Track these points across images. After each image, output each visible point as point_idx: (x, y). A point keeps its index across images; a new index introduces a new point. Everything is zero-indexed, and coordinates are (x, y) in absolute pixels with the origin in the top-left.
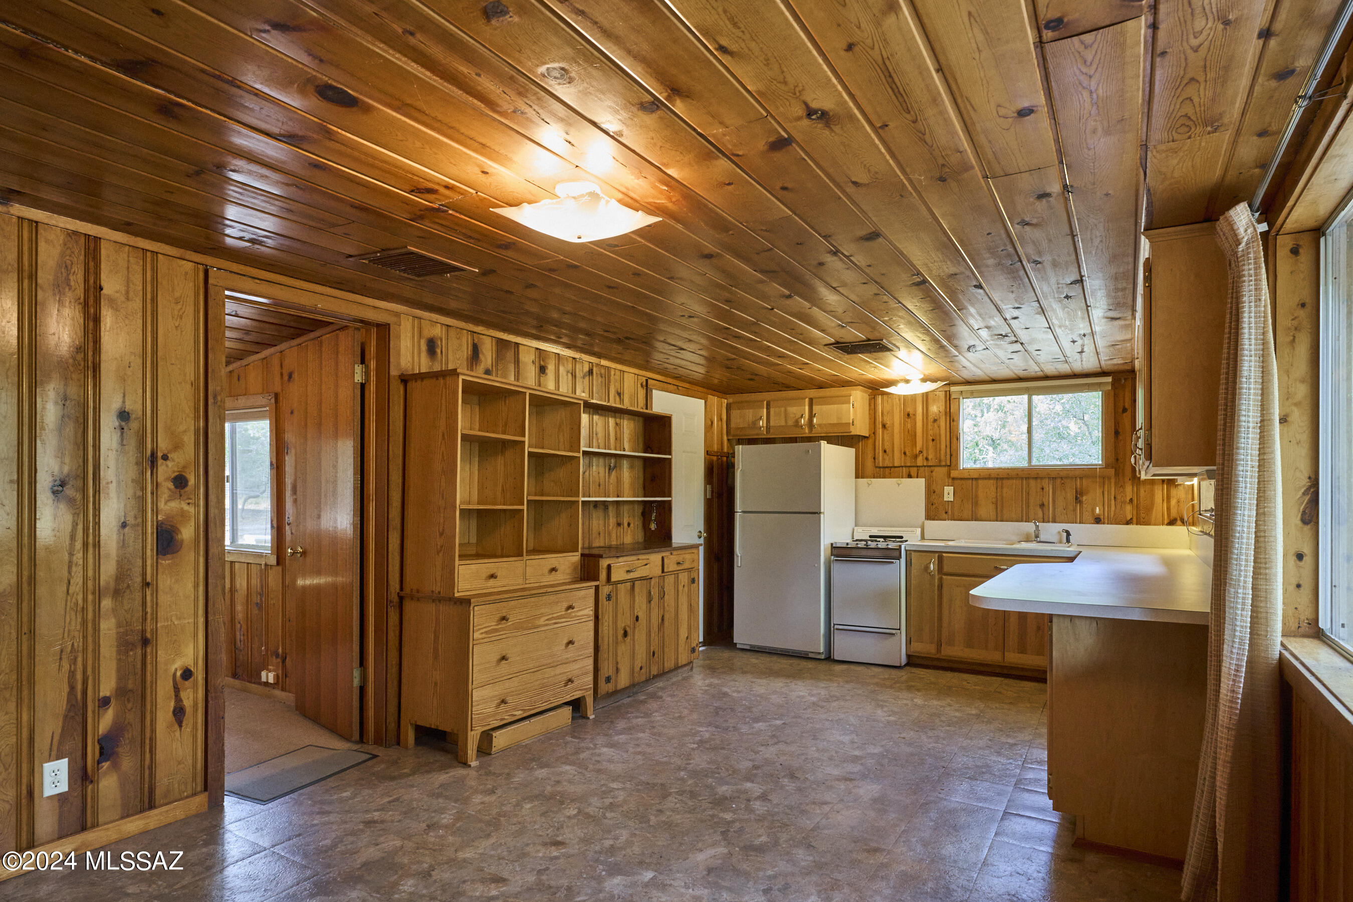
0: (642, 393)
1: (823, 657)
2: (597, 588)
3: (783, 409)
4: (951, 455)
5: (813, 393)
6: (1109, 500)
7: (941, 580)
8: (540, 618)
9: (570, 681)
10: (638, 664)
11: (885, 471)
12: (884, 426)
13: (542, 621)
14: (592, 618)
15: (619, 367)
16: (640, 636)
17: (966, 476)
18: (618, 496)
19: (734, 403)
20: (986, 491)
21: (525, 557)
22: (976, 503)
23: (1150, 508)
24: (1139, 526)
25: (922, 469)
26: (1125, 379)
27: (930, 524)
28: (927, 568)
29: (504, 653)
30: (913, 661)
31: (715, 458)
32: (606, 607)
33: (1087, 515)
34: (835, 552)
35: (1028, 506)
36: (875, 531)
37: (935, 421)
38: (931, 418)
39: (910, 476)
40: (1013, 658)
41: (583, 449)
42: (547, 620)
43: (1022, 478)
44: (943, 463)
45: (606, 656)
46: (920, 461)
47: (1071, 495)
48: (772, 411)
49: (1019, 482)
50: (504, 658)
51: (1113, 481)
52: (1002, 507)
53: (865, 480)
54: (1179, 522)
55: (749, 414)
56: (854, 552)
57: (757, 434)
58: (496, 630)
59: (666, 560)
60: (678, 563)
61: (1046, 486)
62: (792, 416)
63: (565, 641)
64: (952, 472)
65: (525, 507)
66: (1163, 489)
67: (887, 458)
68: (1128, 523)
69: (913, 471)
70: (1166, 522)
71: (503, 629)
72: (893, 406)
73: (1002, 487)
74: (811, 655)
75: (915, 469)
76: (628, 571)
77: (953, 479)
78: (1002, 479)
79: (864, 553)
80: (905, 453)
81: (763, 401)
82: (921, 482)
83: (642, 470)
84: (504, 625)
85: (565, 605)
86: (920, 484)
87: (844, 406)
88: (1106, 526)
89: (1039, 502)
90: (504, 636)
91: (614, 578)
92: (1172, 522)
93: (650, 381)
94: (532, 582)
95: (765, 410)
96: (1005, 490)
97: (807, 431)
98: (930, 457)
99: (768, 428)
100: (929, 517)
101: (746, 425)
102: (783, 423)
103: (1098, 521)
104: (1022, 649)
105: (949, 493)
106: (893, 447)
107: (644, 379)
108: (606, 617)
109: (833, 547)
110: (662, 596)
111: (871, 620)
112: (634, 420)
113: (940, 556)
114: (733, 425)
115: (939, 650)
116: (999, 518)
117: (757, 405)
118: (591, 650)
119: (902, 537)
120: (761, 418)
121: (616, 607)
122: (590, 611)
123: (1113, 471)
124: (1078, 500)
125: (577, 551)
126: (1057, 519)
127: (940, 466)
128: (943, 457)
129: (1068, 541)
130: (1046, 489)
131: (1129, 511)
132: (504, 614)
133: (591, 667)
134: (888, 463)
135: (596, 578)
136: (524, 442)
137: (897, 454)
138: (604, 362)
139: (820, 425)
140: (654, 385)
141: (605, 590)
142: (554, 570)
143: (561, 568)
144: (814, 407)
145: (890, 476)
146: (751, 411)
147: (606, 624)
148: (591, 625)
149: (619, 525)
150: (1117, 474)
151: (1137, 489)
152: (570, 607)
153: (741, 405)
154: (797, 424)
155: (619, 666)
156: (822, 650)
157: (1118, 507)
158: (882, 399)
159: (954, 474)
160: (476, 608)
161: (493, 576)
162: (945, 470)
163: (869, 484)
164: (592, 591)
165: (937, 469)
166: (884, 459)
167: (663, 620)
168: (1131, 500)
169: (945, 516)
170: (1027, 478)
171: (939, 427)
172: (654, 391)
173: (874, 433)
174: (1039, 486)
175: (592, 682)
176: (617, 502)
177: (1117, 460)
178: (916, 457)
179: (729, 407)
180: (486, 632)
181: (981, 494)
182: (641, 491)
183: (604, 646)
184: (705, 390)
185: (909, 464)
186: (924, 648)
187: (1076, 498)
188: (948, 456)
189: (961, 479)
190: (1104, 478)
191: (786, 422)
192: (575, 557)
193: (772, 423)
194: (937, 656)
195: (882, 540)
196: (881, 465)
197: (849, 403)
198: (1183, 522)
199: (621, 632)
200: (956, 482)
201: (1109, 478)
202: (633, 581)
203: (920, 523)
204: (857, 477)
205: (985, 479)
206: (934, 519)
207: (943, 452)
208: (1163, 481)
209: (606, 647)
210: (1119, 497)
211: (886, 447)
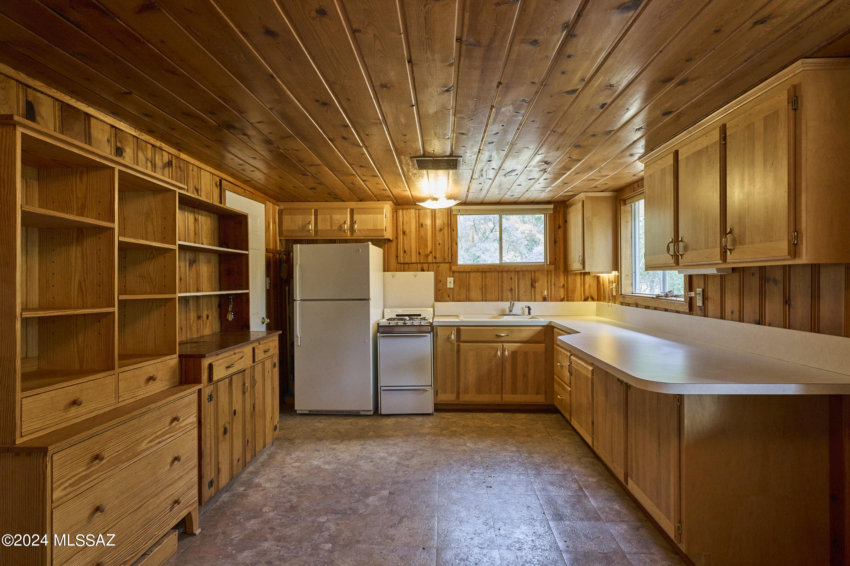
0: (216, 191)
1: (372, 413)
2: (200, 391)
3: (328, 217)
4: (452, 255)
5: (353, 205)
6: (551, 286)
7: (458, 346)
8: (142, 442)
9: (177, 502)
10: (236, 457)
11: (404, 266)
12: (404, 233)
13: (144, 446)
14: (196, 425)
15: (197, 163)
16: (237, 429)
17: (462, 270)
18: (198, 291)
19: (285, 209)
20: (475, 280)
21: (117, 370)
22: (468, 290)
23: (574, 291)
24: (568, 302)
25: (431, 265)
26: (560, 207)
27: (437, 304)
28: (449, 338)
29: (97, 503)
30: (439, 408)
31: (271, 255)
32: (208, 407)
33: (538, 296)
34: (381, 330)
35: (502, 291)
36: (400, 311)
37: (441, 230)
38: (438, 228)
39: (423, 270)
40: (509, 398)
41: (178, 242)
42: (150, 442)
43: (499, 272)
44: (447, 261)
45: (208, 460)
46: (430, 259)
47: (528, 283)
48: (319, 217)
49: (497, 274)
50: (98, 509)
51: (553, 273)
52: (486, 291)
53: (390, 273)
54: (590, 299)
55: (299, 220)
56: (396, 329)
57: (306, 236)
58: (87, 476)
59: (256, 351)
60: (265, 352)
61: (513, 277)
62: (337, 222)
63: (170, 459)
64: (453, 267)
65: (116, 309)
66: (581, 278)
67: (406, 256)
68: (562, 300)
69: (425, 266)
70: (583, 299)
71: (97, 471)
72: (410, 218)
73: (486, 278)
74: (362, 413)
75: (427, 265)
76: (228, 367)
77: (453, 272)
78: (486, 272)
79: (403, 329)
80: (419, 253)
81: (311, 209)
82: (432, 274)
83: (217, 265)
84: (97, 465)
85: (169, 419)
86: (429, 276)
87: (379, 216)
88: (549, 302)
89: (509, 288)
90: (98, 480)
91: (215, 378)
92: (586, 300)
93: (223, 182)
94: (127, 399)
95: (313, 217)
96: (488, 279)
97: (349, 234)
98: (437, 256)
99: (316, 231)
100: (437, 300)
101: (296, 228)
102: (329, 228)
103: (545, 299)
104: (514, 391)
105: (450, 282)
106: (411, 249)
107: (218, 179)
108: (209, 420)
109: (379, 326)
110: (253, 386)
111: (409, 381)
112: (210, 217)
113: (458, 329)
114: (284, 228)
115: (458, 397)
116: (484, 299)
117: (306, 211)
118: (195, 461)
119: (420, 315)
120: (309, 223)
121: (217, 407)
122: (193, 419)
123: (553, 266)
124: (533, 286)
125: (175, 353)
126: (520, 299)
127: (445, 263)
128: (446, 256)
129: (529, 313)
130: (513, 279)
131: (562, 293)
132: (97, 452)
133: (196, 479)
134: (407, 260)
135: (198, 381)
136: (113, 229)
137: (414, 254)
138: (183, 156)
139: (360, 230)
140: (226, 186)
141: (207, 391)
142: (151, 379)
143: (159, 375)
144: (355, 216)
145: (409, 270)
146: (301, 217)
147: (208, 427)
148: (195, 431)
149: (199, 317)
150: (555, 269)
151: (567, 278)
152: (176, 419)
153: (292, 211)
154: (340, 228)
155: (220, 466)
156: (371, 408)
157: (556, 290)
158: (403, 212)
159: (454, 268)
160: (55, 457)
161: (75, 403)
162: (448, 265)
163: (393, 276)
164: (195, 396)
165: (441, 265)
166: (404, 257)
167: (254, 407)
168: (564, 285)
169: (448, 298)
170: (502, 272)
171: (444, 234)
172: (227, 192)
173: (397, 238)
174: (509, 277)
175: (197, 495)
176: (197, 297)
177: (555, 259)
178: (427, 256)
179: (281, 213)
180: (71, 485)
181: (472, 283)
182: (217, 286)
183: (206, 451)
184: (264, 196)
185: (422, 261)
186: (447, 397)
187: (532, 285)
188: (450, 256)
189: (459, 272)
190: (549, 272)
191: (331, 226)
192: (173, 361)
193: (319, 228)
194: (457, 402)
195: (407, 318)
196: (402, 262)
197: (382, 213)
198: (593, 299)
199: (221, 430)
200: (456, 274)
201: (551, 271)
202: (230, 377)
203: (431, 304)
204: (384, 271)
205: (475, 272)
206: (440, 301)
207: (446, 253)
208: (581, 273)
209: (208, 451)
210: (556, 284)
211: (406, 248)
